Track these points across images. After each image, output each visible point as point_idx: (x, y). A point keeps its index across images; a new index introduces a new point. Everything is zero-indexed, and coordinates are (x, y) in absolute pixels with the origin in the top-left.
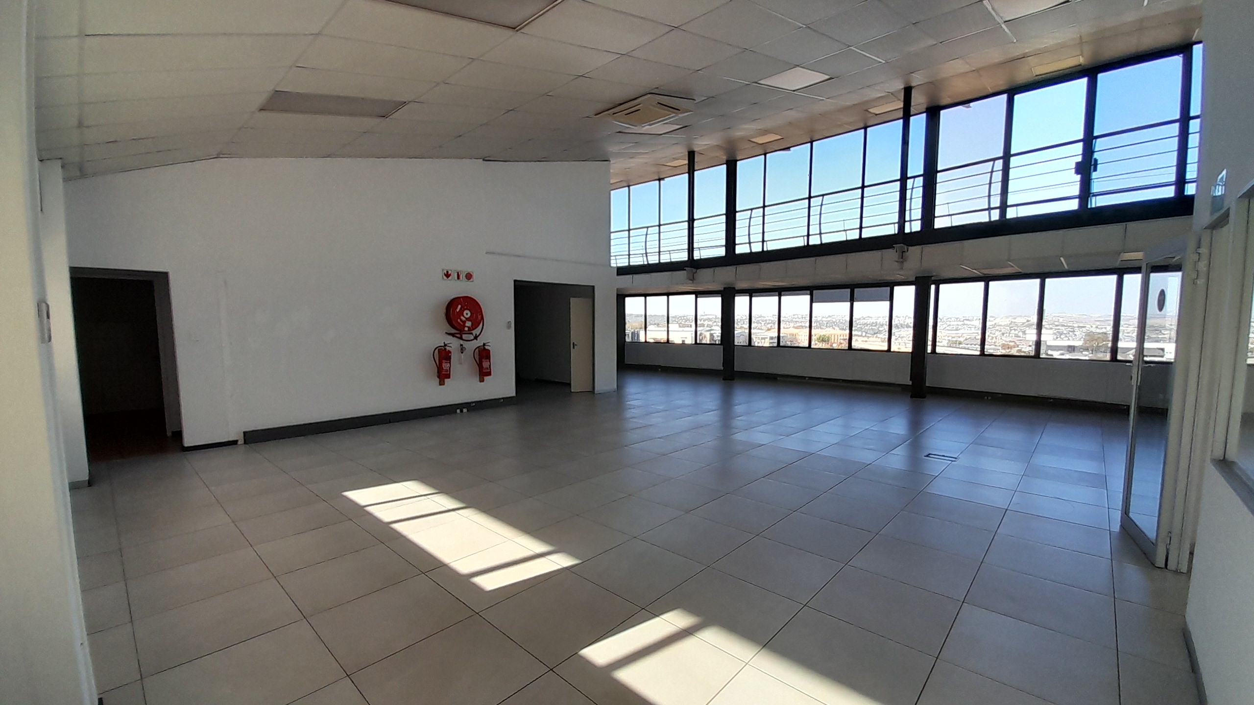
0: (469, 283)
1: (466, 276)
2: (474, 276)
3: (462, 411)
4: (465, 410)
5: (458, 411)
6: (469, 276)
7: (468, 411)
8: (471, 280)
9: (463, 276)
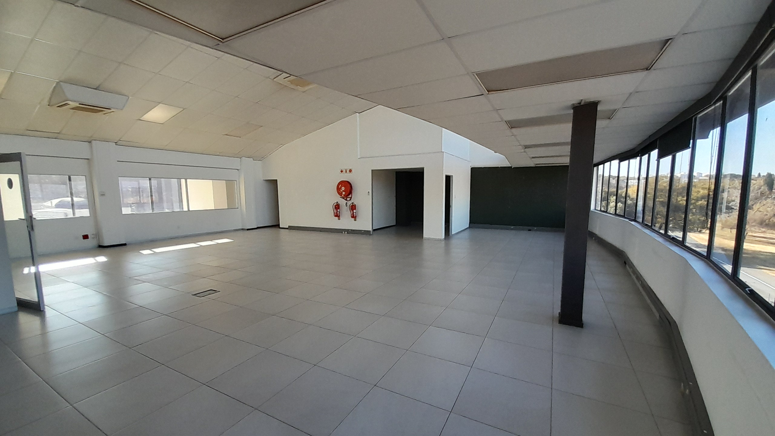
0: (351, 174)
1: (349, 170)
2: (353, 171)
3: (345, 232)
4: (346, 232)
5: (344, 232)
6: (350, 171)
7: (347, 233)
8: (351, 172)
9: (348, 171)
